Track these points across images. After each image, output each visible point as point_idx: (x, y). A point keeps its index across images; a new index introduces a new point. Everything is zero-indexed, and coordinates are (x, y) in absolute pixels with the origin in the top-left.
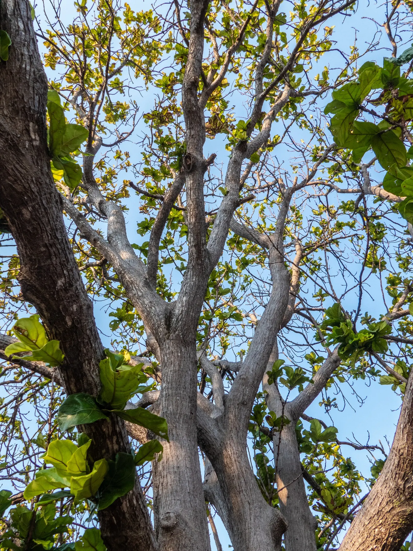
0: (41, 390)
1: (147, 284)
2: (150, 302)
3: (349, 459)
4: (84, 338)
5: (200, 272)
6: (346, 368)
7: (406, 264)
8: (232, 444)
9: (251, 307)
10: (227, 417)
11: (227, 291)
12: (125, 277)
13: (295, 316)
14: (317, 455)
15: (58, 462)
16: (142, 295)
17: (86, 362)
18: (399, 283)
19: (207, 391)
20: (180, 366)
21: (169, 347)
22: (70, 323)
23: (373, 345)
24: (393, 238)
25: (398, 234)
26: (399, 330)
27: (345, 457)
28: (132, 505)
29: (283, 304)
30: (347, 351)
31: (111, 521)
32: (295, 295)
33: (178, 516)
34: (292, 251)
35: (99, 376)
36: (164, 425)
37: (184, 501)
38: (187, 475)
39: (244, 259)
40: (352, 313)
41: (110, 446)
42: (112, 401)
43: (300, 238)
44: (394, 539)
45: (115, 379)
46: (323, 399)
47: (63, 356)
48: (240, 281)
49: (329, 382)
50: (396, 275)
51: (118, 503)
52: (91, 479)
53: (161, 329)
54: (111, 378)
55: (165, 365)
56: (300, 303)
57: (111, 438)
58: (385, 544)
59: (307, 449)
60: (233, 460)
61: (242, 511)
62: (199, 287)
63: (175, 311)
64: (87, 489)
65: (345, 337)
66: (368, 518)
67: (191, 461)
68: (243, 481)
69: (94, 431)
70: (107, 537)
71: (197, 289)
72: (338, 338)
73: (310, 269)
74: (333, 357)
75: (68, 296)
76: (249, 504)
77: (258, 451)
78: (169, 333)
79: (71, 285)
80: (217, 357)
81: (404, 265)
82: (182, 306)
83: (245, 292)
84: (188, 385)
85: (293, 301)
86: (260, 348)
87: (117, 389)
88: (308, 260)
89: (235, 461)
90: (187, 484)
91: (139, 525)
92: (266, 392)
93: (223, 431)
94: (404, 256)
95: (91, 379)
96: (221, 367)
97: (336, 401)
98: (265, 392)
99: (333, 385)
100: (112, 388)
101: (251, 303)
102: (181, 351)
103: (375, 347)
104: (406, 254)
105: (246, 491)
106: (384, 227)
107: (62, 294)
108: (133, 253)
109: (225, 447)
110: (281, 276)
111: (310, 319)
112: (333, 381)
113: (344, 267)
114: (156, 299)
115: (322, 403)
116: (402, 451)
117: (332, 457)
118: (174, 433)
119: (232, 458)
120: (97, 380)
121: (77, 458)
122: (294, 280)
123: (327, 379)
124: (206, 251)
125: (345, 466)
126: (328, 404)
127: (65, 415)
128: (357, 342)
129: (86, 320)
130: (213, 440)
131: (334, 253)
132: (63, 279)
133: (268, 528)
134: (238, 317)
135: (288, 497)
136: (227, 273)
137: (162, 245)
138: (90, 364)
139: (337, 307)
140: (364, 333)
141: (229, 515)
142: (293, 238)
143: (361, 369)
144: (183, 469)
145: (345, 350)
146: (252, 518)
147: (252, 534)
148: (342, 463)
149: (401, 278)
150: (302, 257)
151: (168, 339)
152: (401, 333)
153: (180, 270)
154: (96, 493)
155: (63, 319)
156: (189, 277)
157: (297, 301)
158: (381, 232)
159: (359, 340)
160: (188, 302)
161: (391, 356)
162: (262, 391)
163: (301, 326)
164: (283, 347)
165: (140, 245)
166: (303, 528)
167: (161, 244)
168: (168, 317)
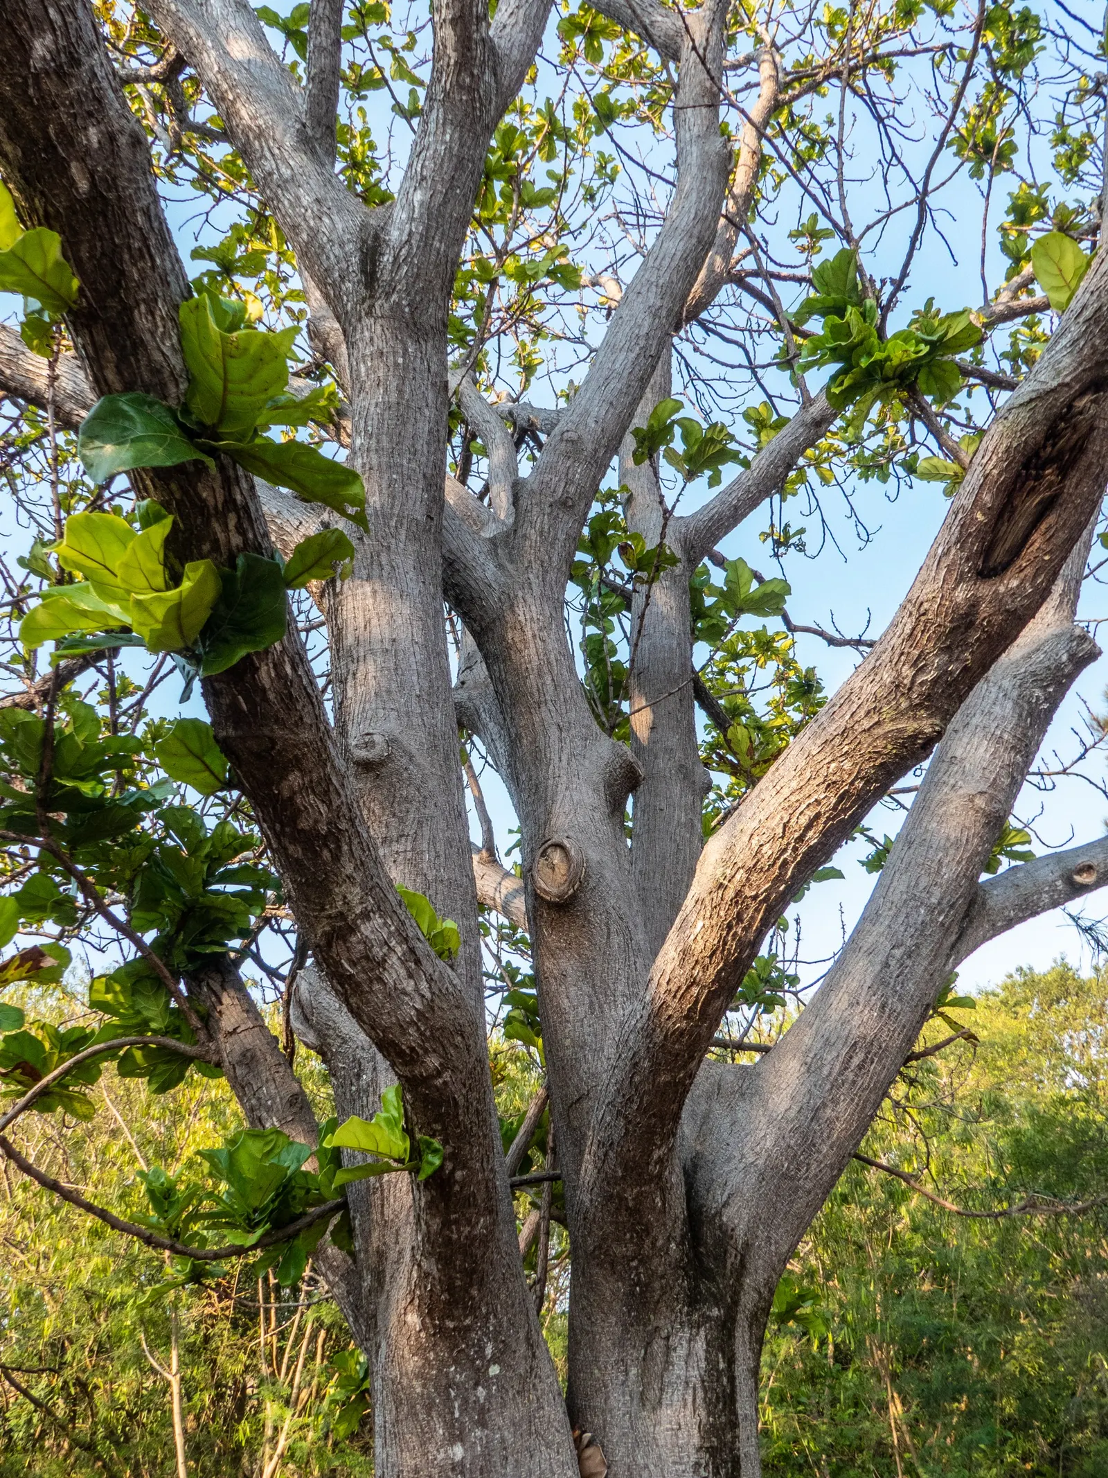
0: (25, 457)
1: (305, 142)
2: (318, 201)
3: (811, 671)
4: (129, 235)
5: (466, 115)
6: (844, 447)
7: (1075, 158)
8: (530, 600)
9: (609, 257)
10: (520, 533)
11: (543, 199)
12: (237, 112)
13: (727, 292)
14: (735, 657)
15: (95, 565)
16: (293, 176)
17: (143, 308)
18: (1040, 217)
19: (476, 484)
20: (400, 392)
21: (372, 339)
22: (83, 185)
23: (922, 377)
24: (1058, 69)
25: (1076, 57)
26: (1005, 355)
27: (803, 666)
28: (281, 675)
29: (699, 242)
30: (850, 388)
31: (234, 705)
32: (738, 224)
33: (392, 741)
34: (749, 86)
35: (182, 350)
36: (354, 490)
37: (407, 713)
38: (414, 660)
39: (603, 97)
40: (883, 282)
41: (221, 536)
42: (221, 421)
43: (779, 42)
44: (868, 783)
45: (227, 355)
46: (772, 525)
47: (75, 283)
48: (583, 170)
49: (794, 482)
50: (1034, 192)
51: (248, 666)
52: (179, 605)
53: (349, 285)
54: (215, 353)
55: (361, 389)
56: (749, 253)
57: (223, 518)
58: (846, 792)
59: (715, 633)
60: (529, 634)
61: (542, 744)
62: (460, 164)
63: (388, 234)
64: (173, 628)
65: (852, 348)
66: (819, 742)
67: (425, 629)
68: (549, 682)
69: (178, 496)
70: (226, 739)
71: (456, 170)
72: (833, 350)
73: (795, 151)
74: (815, 411)
75: (68, 97)
76: (560, 729)
77: (592, 630)
78: (372, 297)
79: (75, 62)
80: (504, 395)
81: (1070, 159)
82: (411, 219)
83: (595, 209)
84: (421, 444)
85: (730, 246)
86: (623, 361)
87: (230, 386)
88: (792, 123)
89: (534, 636)
90: (415, 678)
91: (301, 718)
92: (628, 490)
93: (510, 567)
94: (1075, 131)
95: (157, 357)
96: (514, 424)
97: (804, 537)
98: (624, 488)
99: (802, 489)
100: (218, 385)
101: (609, 244)
102: (405, 350)
103: (927, 382)
104: (1082, 127)
105: (554, 702)
106: (1038, 28)
107: (50, 85)
108: (260, 38)
109: (512, 605)
110: (704, 154)
111: (772, 306)
112: (802, 479)
113: (894, 154)
114: (333, 194)
115: (768, 535)
116: (926, 606)
117: (772, 666)
118: (384, 561)
119: (527, 629)
120: (175, 361)
121: (141, 554)
122: (741, 179)
123: (789, 467)
124: (486, 42)
125: (800, 685)
126: (782, 541)
127: (97, 443)
128: (880, 364)
129: (129, 180)
130: (482, 586)
131: (871, 101)
132: (49, 38)
133: (597, 778)
134: (567, 277)
135: (653, 728)
136: (549, 137)
137: (353, 23)
138: (153, 314)
139: (848, 259)
140: (906, 341)
141: (512, 754)
142: (759, 40)
143: (882, 455)
144: (405, 644)
145: (846, 384)
146: (564, 758)
147: (561, 788)
148: (794, 679)
149: (1046, 200)
150: (776, 107)
151: (369, 313)
152: (1006, 365)
153: (407, 115)
154: (195, 642)
155: (64, 170)
156: (432, 126)
157: (743, 244)
158: (1028, 43)
159: (888, 359)
160: (427, 206)
161: (967, 426)
162: (616, 487)
163: (743, 324)
164: (687, 378)
165: (285, 12)
166: (677, 790)
167: (347, 20)
168: (371, 249)
